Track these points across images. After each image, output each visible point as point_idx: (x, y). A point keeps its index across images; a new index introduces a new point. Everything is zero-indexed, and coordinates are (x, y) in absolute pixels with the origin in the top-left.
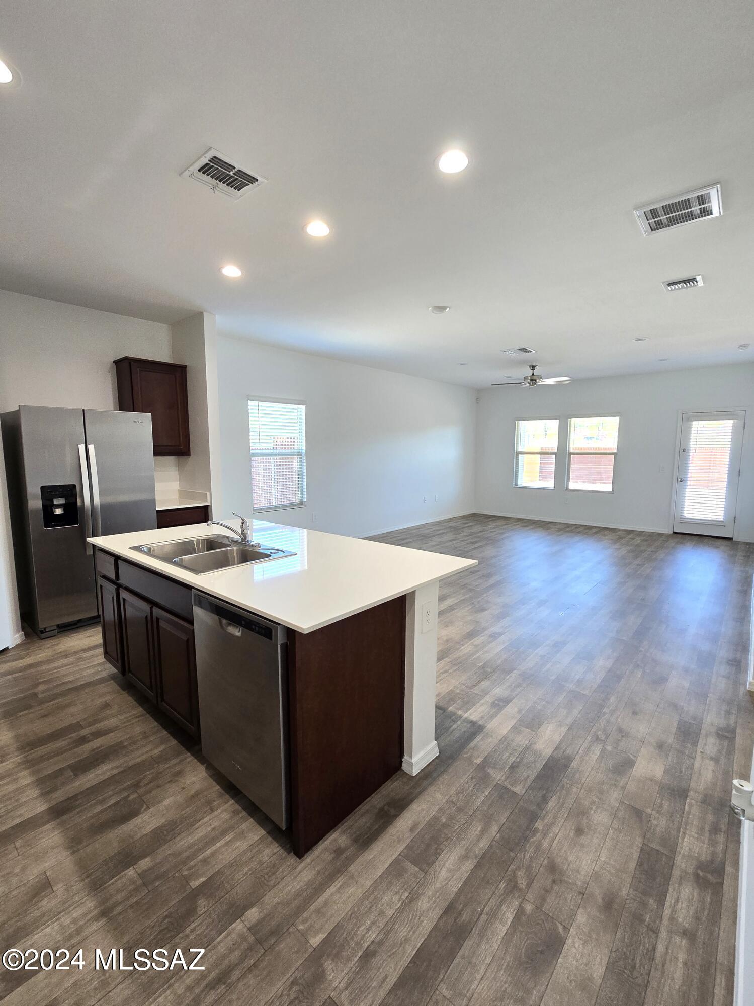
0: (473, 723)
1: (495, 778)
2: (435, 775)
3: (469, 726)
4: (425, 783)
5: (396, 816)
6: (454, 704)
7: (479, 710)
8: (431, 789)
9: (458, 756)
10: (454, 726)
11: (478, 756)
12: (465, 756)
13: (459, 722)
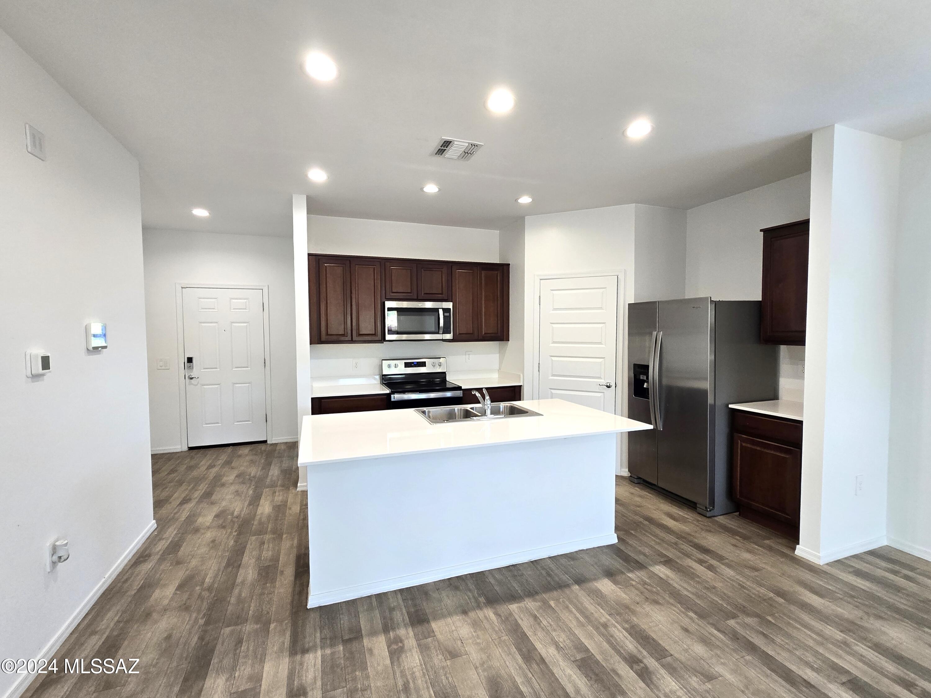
0: (305, 651)
1: (250, 624)
2: (296, 597)
3: (307, 646)
4: (297, 589)
5: (296, 570)
6: (345, 655)
7: (312, 670)
8: (290, 590)
9: (292, 617)
10: (318, 635)
11: (275, 628)
12: (286, 621)
13: (318, 641)
